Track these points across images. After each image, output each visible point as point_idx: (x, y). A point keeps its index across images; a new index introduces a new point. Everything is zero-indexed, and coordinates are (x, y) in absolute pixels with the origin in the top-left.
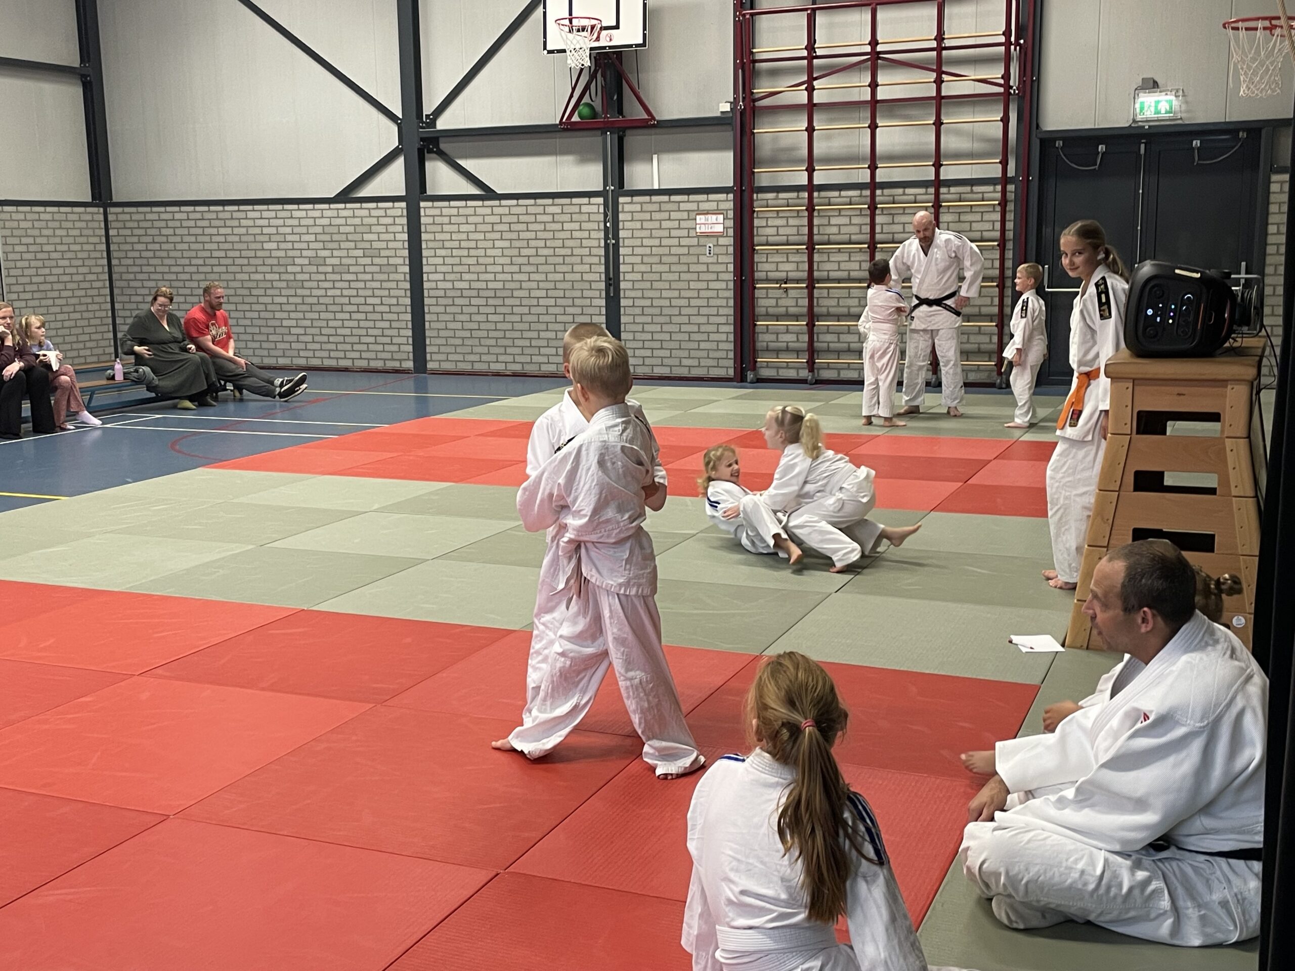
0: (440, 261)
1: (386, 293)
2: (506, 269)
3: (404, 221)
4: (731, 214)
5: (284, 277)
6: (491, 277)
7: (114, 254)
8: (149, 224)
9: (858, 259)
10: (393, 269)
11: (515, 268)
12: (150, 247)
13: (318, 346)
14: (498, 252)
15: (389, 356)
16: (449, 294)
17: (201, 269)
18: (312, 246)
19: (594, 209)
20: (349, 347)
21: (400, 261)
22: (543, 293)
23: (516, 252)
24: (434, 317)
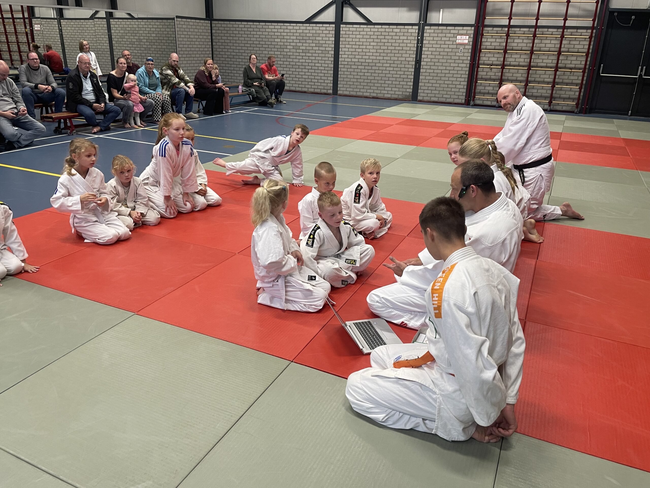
0: (347, 50)
1: (323, 62)
2: (374, 54)
3: (334, 32)
4: (472, 36)
5: (282, 53)
6: (367, 57)
7: (214, 41)
8: (229, 29)
9: (524, 57)
10: (327, 52)
11: (378, 54)
12: (229, 38)
13: (294, 82)
14: (371, 47)
15: (322, 87)
16: (350, 63)
17: (249, 48)
18: (294, 41)
19: (414, 31)
20: (307, 83)
21: (331, 49)
22: (388, 65)
23: (379, 47)
24: (343, 73)
